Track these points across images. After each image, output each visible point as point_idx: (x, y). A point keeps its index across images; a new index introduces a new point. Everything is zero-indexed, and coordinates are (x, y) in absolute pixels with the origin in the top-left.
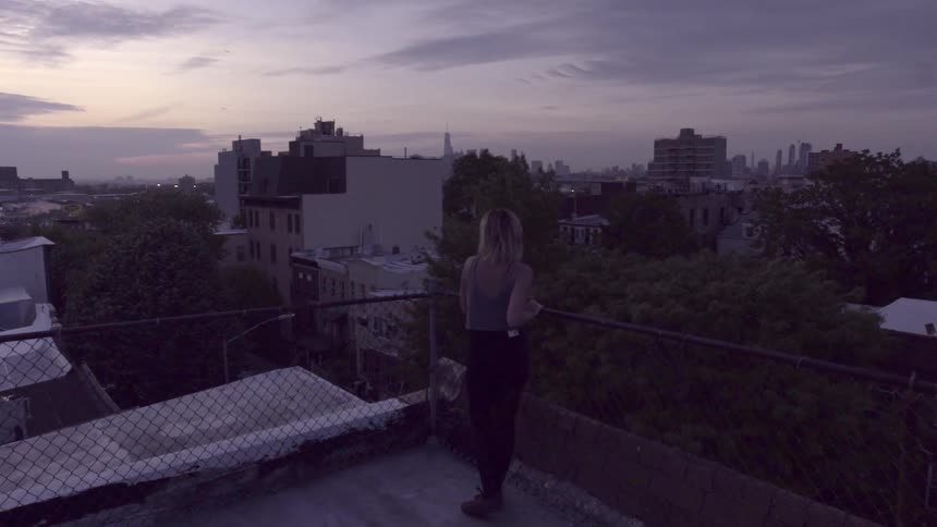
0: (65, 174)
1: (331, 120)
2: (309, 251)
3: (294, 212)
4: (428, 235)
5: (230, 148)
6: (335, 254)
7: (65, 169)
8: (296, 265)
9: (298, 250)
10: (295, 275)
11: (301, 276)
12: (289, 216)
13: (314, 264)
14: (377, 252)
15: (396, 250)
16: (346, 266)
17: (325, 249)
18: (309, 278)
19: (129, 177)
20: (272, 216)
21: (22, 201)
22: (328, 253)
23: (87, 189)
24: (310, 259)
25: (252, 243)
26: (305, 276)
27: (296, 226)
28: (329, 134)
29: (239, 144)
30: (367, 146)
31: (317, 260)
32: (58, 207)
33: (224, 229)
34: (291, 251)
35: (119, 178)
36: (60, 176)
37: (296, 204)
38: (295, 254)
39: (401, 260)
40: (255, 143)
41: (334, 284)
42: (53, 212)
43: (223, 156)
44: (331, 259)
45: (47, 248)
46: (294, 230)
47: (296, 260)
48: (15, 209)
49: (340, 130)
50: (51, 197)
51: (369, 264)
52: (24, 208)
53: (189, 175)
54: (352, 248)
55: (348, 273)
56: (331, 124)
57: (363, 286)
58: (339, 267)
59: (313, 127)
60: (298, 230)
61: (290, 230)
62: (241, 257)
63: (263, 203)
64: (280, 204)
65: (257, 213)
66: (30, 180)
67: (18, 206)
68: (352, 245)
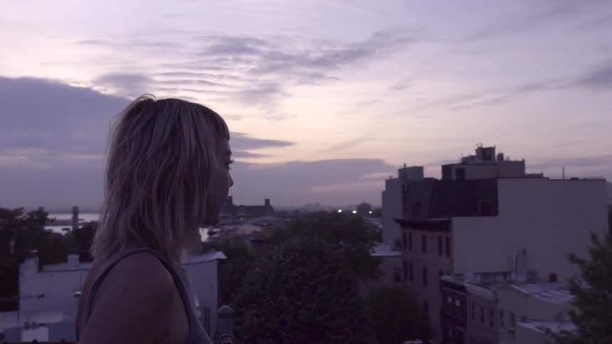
0: (267, 201)
1: (492, 146)
2: (458, 275)
3: (444, 235)
4: (573, 259)
5: (396, 175)
6: (487, 279)
7: (268, 198)
8: (445, 288)
9: (448, 274)
10: (445, 299)
11: (450, 300)
12: (440, 240)
13: (462, 288)
14: (532, 278)
15: (553, 278)
16: (495, 293)
17: (475, 274)
18: (458, 303)
19: (317, 204)
20: (424, 238)
21: (234, 223)
22: (479, 278)
23: (283, 214)
24: (458, 283)
25: (405, 264)
26: (454, 301)
27: (445, 248)
28: (489, 159)
29: (404, 172)
30: (528, 171)
31: (466, 284)
32: (258, 229)
33: (381, 251)
34: (441, 274)
35: (310, 205)
36: (263, 203)
37: (446, 227)
38: (445, 278)
39: (558, 289)
40: (419, 170)
41: (482, 312)
42: (255, 233)
43: (389, 182)
44: (482, 285)
45: (220, 261)
46: (444, 252)
47: (445, 283)
48: (229, 230)
49: (501, 156)
50: (255, 220)
51: (519, 292)
52: (235, 229)
53: (366, 202)
54: (504, 274)
55: (497, 300)
56: (492, 150)
57: (512, 315)
58: (487, 293)
59: (474, 153)
60: (448, 253)
61: (440, 253)
62: (397, 279)
63: (415, 225)
64: (431, 227)
65: (410, 235)
66: (242, 206)
67: (231, 228)
68: (506, 270)
